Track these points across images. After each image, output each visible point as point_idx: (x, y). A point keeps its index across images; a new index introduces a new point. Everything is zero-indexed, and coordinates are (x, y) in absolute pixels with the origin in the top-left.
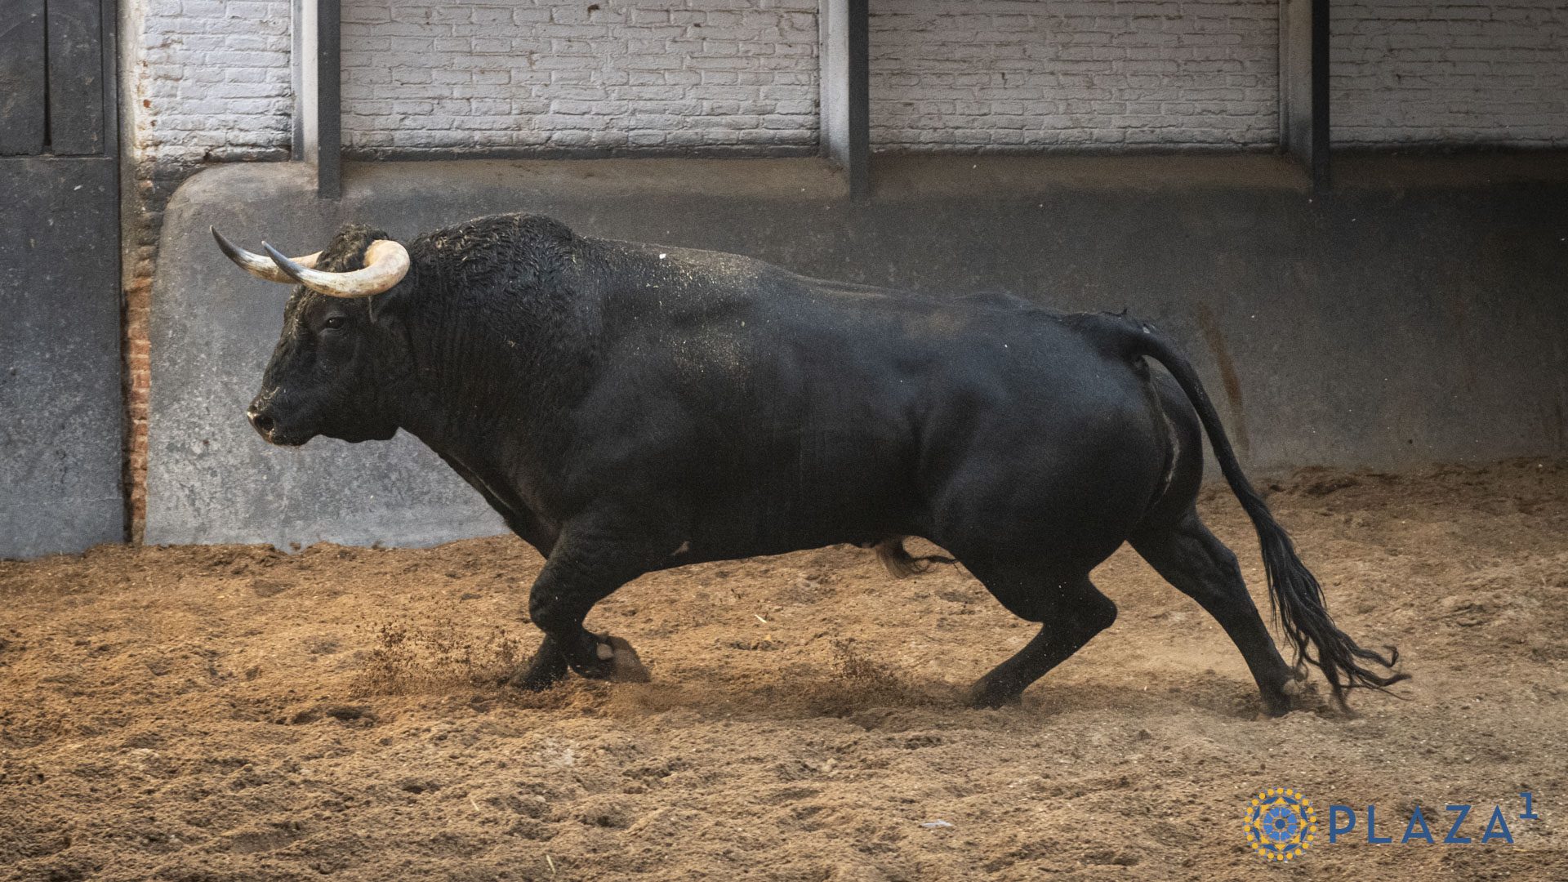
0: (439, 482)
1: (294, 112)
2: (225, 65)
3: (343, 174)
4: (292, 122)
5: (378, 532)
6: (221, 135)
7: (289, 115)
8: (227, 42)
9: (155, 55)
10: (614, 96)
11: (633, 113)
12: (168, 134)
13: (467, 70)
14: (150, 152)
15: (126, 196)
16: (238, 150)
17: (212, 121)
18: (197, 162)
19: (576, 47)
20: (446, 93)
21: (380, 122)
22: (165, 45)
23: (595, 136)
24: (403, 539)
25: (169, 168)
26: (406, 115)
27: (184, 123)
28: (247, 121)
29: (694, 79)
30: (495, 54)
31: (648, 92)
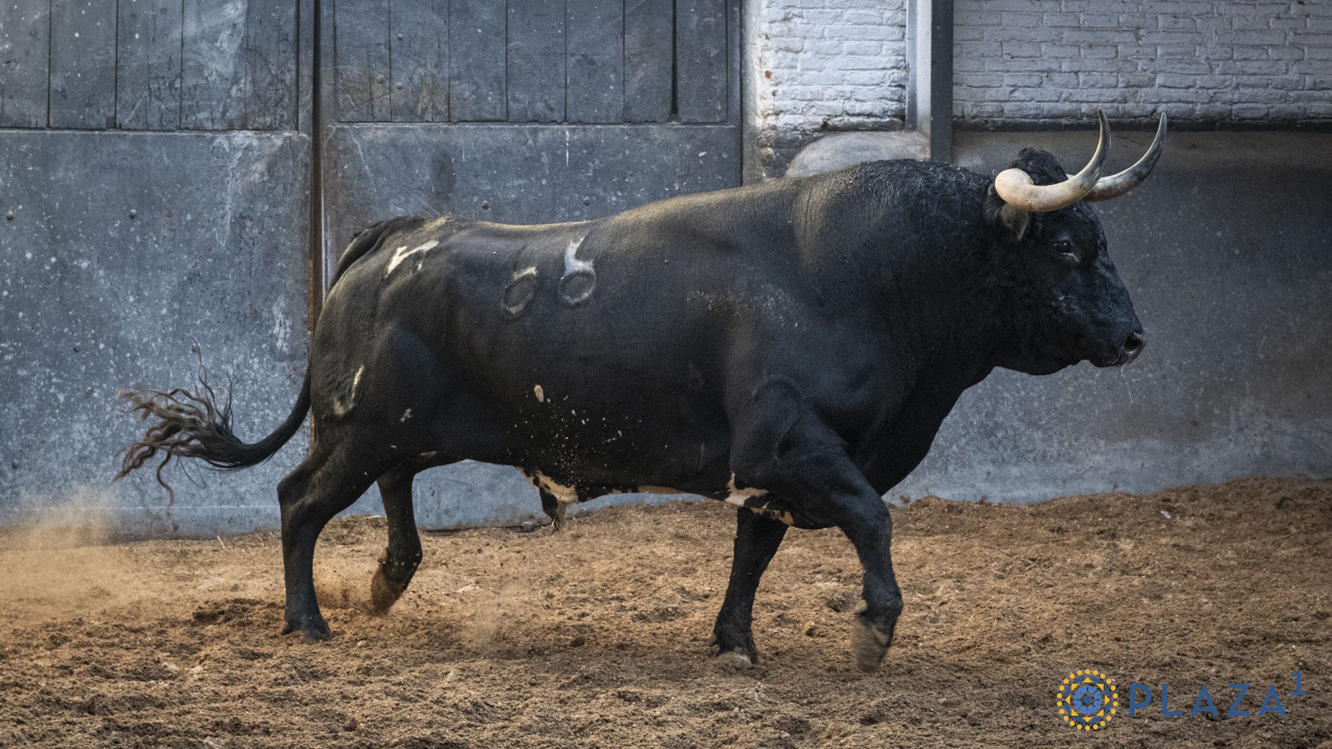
0: (1043, 441)
1: (908, 84)
2: (843, 39)
3: (955, 143)
4: (906, 93)
5: (983, 487)
6: (838, 105)
7: (903, 87)
8: (845, 17)
9: (776, 29)
10: (1217, 70)
11: (1237, 87)
12: (788, 104)
13: (1076, 45)
14: (771, 120)
15: (747, 162)
16: (854, 120)
17: (830, 92)
18: (815, 130)
19: (1182, 23)
20: (1055, 66)
21: (991, 93)
22: (786, 19)
23: (1199, 109)
24: (1008, 495)
25: (789, 136)
26: (1015, 88)
27: (803, 93)
28: (862, 92)
29: (1297, 54)
30: (1102, 30)
31: (1251, 67)
